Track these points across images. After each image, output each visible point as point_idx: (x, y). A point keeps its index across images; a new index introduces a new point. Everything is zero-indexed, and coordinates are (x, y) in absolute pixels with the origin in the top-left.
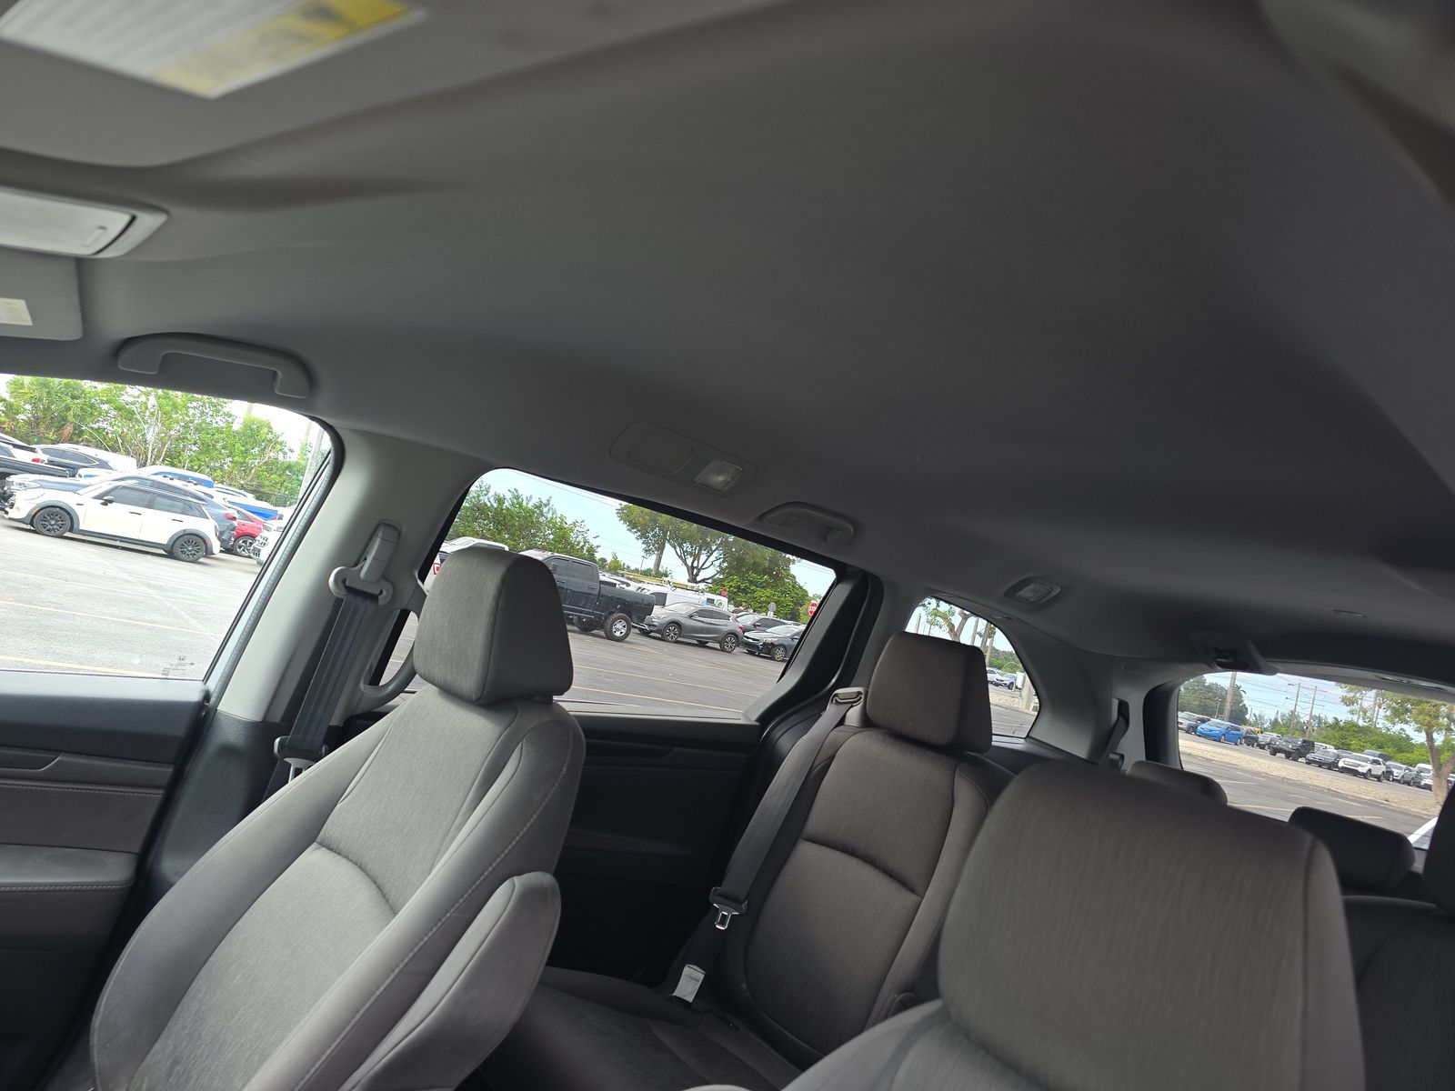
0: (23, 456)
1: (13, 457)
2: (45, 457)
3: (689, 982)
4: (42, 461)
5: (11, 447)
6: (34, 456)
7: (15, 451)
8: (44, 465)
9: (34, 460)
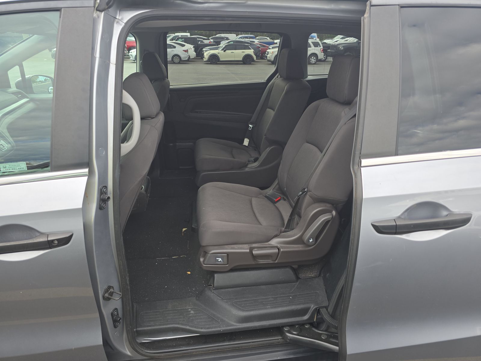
0: (206, 42)
1: (204, 43)
2: (212, 40)
3: (246, 142)
4: (212, 42)
5: (202, 40)
6: (209, 41)
7: (204, 41)
8: (212, 43)
9: (209, 42)
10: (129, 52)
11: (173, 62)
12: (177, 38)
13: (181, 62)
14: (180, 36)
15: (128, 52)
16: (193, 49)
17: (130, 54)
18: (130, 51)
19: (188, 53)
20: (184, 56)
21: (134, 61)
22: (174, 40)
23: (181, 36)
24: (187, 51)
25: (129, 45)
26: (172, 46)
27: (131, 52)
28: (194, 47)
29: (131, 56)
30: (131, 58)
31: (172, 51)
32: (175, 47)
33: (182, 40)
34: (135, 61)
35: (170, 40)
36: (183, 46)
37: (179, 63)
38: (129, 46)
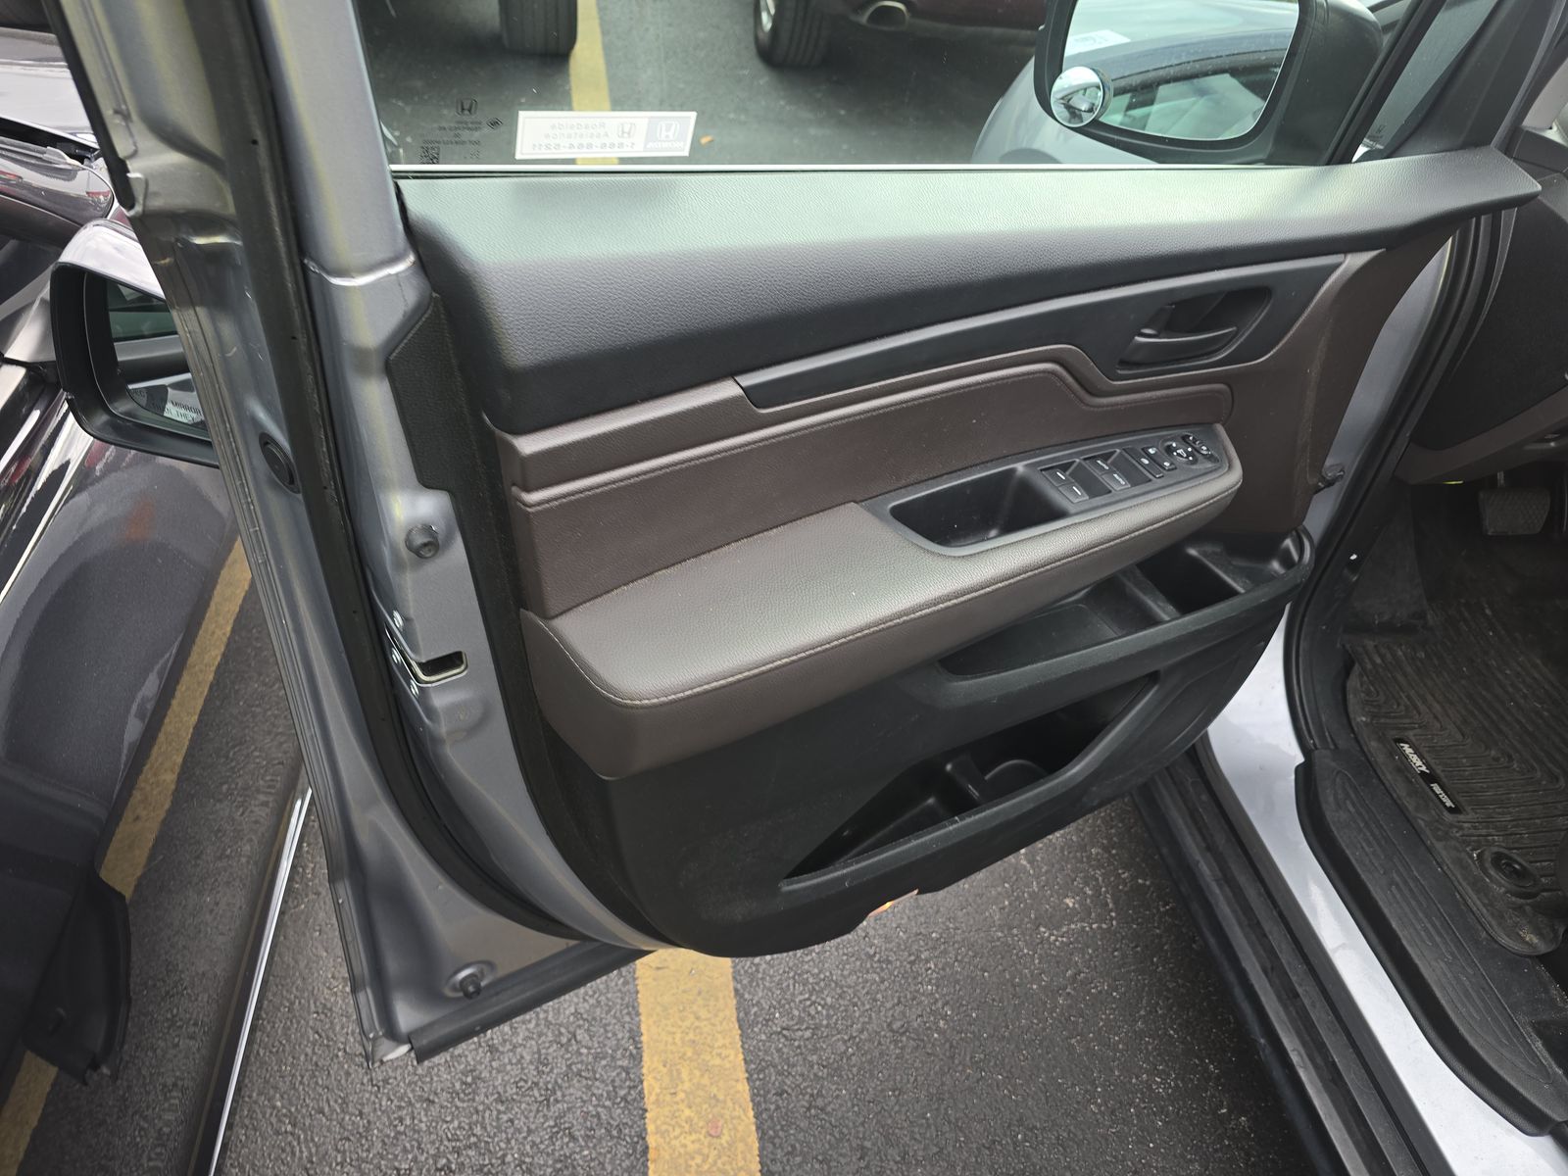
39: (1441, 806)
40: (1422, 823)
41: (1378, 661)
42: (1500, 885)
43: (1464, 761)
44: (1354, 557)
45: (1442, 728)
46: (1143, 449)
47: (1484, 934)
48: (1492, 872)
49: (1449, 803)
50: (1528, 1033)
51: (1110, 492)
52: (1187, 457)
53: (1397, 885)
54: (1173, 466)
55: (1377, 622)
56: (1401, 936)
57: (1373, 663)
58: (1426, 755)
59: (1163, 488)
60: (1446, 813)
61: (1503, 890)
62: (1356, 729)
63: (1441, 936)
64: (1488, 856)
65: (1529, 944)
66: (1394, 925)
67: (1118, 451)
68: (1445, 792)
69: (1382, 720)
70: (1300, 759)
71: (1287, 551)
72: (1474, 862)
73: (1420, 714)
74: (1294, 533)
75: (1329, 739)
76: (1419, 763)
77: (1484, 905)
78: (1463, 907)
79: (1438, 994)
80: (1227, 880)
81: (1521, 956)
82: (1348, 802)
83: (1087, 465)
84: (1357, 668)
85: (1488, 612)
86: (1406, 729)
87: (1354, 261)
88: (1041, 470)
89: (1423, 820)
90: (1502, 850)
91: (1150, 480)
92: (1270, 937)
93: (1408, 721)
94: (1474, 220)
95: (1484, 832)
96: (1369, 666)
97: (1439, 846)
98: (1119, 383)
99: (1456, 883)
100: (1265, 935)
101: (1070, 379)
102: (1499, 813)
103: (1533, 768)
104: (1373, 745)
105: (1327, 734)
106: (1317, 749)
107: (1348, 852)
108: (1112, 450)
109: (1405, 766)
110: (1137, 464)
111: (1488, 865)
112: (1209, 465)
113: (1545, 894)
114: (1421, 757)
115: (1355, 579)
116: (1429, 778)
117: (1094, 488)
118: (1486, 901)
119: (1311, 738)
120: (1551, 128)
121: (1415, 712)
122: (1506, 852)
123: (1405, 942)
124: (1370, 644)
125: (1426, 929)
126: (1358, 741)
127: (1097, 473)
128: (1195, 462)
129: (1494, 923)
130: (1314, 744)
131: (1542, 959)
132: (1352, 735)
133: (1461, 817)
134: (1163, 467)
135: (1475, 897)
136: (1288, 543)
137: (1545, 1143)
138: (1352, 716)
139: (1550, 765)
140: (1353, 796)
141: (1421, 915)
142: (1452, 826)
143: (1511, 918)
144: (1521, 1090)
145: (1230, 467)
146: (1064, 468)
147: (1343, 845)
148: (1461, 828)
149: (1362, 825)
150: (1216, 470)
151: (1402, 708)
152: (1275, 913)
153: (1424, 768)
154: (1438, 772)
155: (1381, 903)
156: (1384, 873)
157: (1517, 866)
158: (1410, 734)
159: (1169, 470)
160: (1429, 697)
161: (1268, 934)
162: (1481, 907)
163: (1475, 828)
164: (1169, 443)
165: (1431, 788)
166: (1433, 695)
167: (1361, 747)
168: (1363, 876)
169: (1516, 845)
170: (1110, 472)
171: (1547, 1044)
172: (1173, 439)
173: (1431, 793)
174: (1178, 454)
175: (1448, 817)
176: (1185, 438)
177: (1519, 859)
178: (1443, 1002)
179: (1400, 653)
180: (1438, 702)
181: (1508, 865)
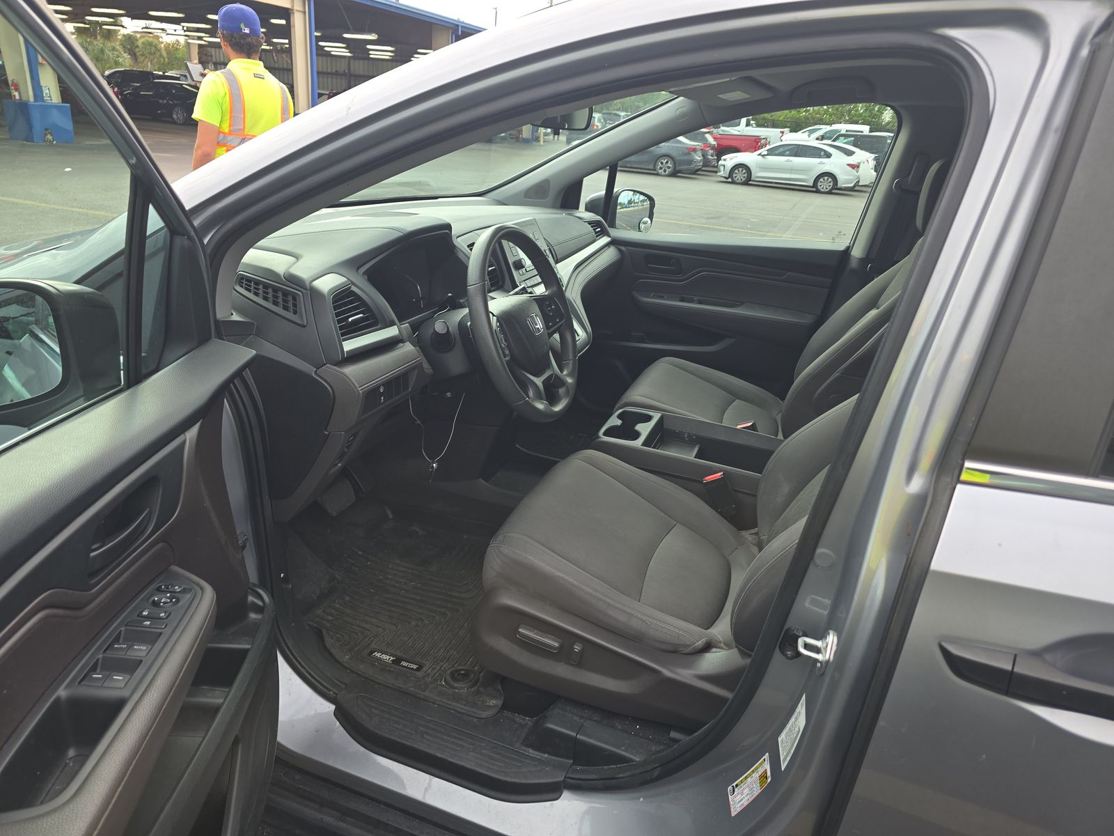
10: (719, 159)
11: (814, 189)
12: (835, 136)
13: (834, 191)
14: (843, 132)
15: (716, 157)
16: (872, 163)
17: (720, 162)
18: (723, 158)
19: (857, 172)
20: (845, 178)
21: (725, 180)
22: (829, 138)
23: (847, 131)
24: (858, 167)
25: (721, 143)
26: (822, 153)
27: (725, 160)
28: (876, 159)
29: (722, 168)
30: (720, 171)
31: (821, 163)
32: (828, 155)
33: (845, 141)
34: (727, 178)
35: (817, 139)
36: (850, 153)
37: (830, 193)
38: (722, 145)
39: (413, 671)
40: (412, 689)
41: (330, 618)
42: (462, 688)
43: (405, 638)
44: (282, 575)
45: (384, 630)
46: (138, 616)
47: (475, 720)
48: (456, 685)
49: (415, 667)
50: (525, 751)
51: (141, 661)
52: (171, 601)
53: (426, 733)
54: (167, 614)
55: (315, 598)
56: (446, 758)
57: (329, 621)
58: (388, 650)
59: (173, 632)
60: (417, 673)
61: (466, 689)
62: (347, 666)
63: (461, 740)
64: (449, 679)
65: (494, 706)
66: (439, 755)
67: (123, 629)
68: (411, 663)
69: (356, 649)
70: (332, 707)
71: (254, 603)
72: (445, 687)
73: (369, 631)
74: (250, 591)
75: (339, 683)
76: (388, 657)
77: (465, 705)
78: (459, 715)
79: (481, 771)
80: (345, 813)
81: (495, 715)
82: (373, 710)
83: (109, 654)
84: (324, 631)
85: (360, 553)
86: (369, 644)
87: (192, 434)
88: (80, 683)
89: (411, 687)
90: (451, 670)
91: (161, 634)
92: (390, 823)
93: (367, 639)
94: (231, 385)
95: (438, 668)
96: (328, 625)
97: (427, 693)
98: (96, 589)
99: (448, 706)
100: (387, 825)
101: (61, 612)
102: (437, 652)
103: (434, 617)
104: (362, 667)
105: (336, 681)
106: (336, 694)
107: (392, 738)
108: (119, 631)
109: (383, 666)
110: (143, 629)
111: (452, 683)
112: (188, 596)
113: (482, 674)
114: (386, 654)
115: (290, 586)
116: (397, 661)
117: (130, 667)
118: (465, 703)
119: (330, 690)
120: (232, 314)
121: (367, 631)
122: (453, 669)
123: (450, 760)
124: (319, 612)
125: (453, 743)
126: (353, 672)
127: (121, 655)
128: (178, 601)
129: (474, 710)
130: (334, 693)
131: (504, 707)
132: (349, 671)
133: (424, 669)
134: (162, 619)
135: (459, 705)
136: (250, 598)
137: (566, 794)
138: (341, 660)
139: (439, 610)
140: (373, 704)
141: (445, 737)
142: (424, 677)
143: (479, 701)
144: (541, 781)
145: (202, 589)
146: (94, 669)
147: (388, 736)
148: (428, 675)
149: (388, 716)
150: (195, 597)
151: (360, 634)
152: (382, 806)
153: (392, 658)
154: (399, 654)
155: (426, 750)
156: (416, 731)
157: (463, 672)
158: (373, 646)
159: (167, 618)
160: (367, 618)
161: (387, 822)
162: (463, 707)
163: (434, 669)
164: (153, 599)
165: (402, 666)
166: (368, 616)
167: (357, 673)
168: (408, 744)
169: (455, 661)
170: (130, 647)
171: (535, 748)
172: (152, 595)
173: (404, 669)
174: (164, 603)
175: (419, 674)
176: (159, 589)
177: (460, 668)
178: (485, 773)
179: (338, 606)
180: (373, 617)
181: (459, 674)
